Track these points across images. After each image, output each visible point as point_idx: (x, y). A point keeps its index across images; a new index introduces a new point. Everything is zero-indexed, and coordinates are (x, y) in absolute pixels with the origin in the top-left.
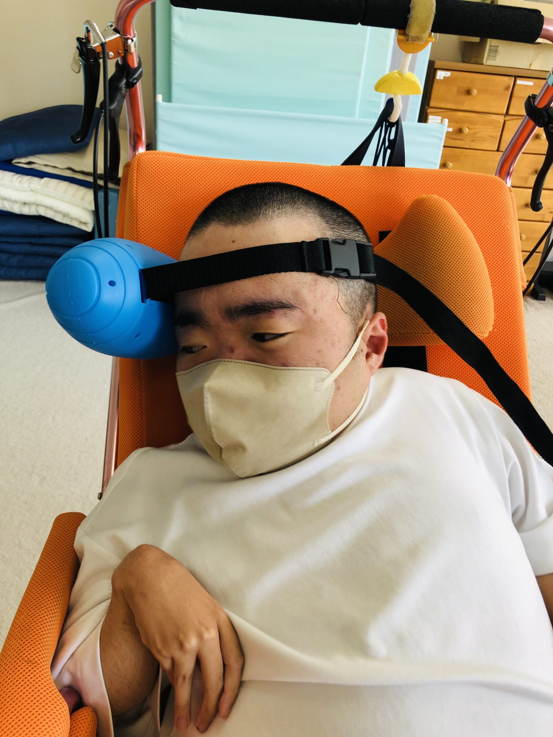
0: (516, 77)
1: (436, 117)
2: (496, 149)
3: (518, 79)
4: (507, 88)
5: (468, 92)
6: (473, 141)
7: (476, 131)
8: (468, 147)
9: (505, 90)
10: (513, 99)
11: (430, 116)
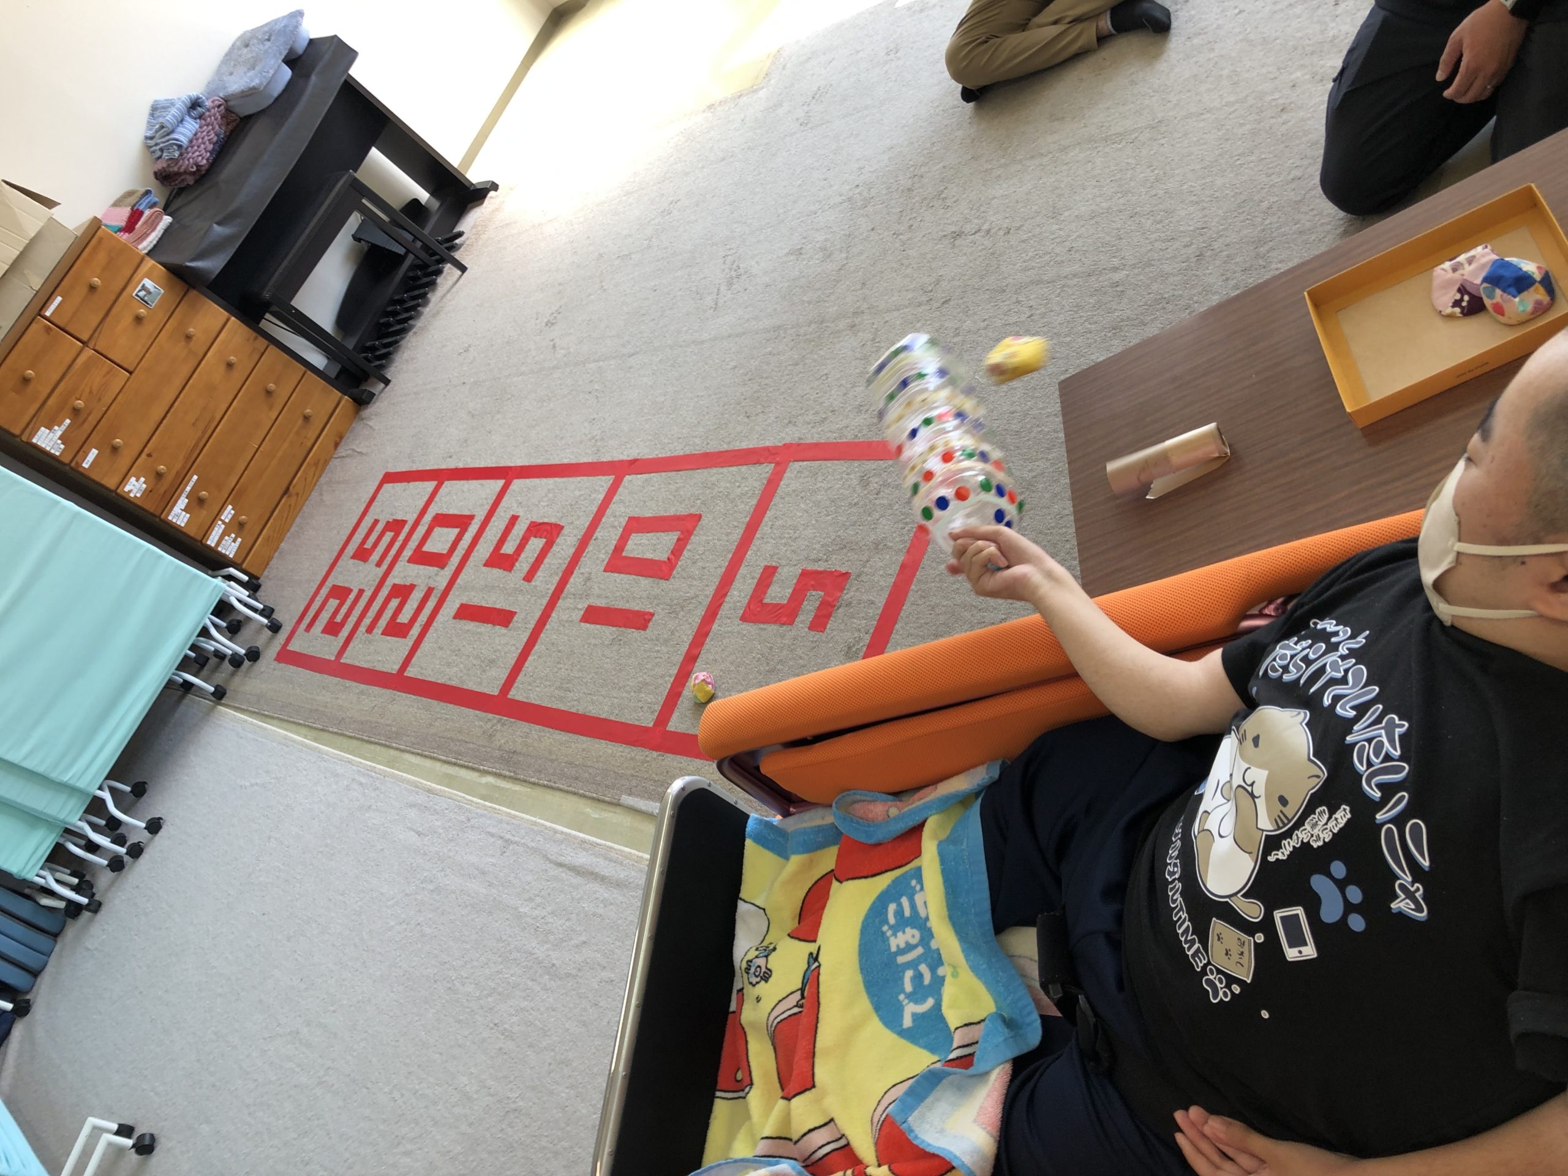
0: (40, 313)
1: (39, 433)
2: (128, 374)
3: (42, 313)
4: (48, 330)
5: (26, 381)
6: (100, 399)
7: (87, 390)
8: (104, 409)
9: (49, 334)
10: (67, 329)
11: (34, 441)
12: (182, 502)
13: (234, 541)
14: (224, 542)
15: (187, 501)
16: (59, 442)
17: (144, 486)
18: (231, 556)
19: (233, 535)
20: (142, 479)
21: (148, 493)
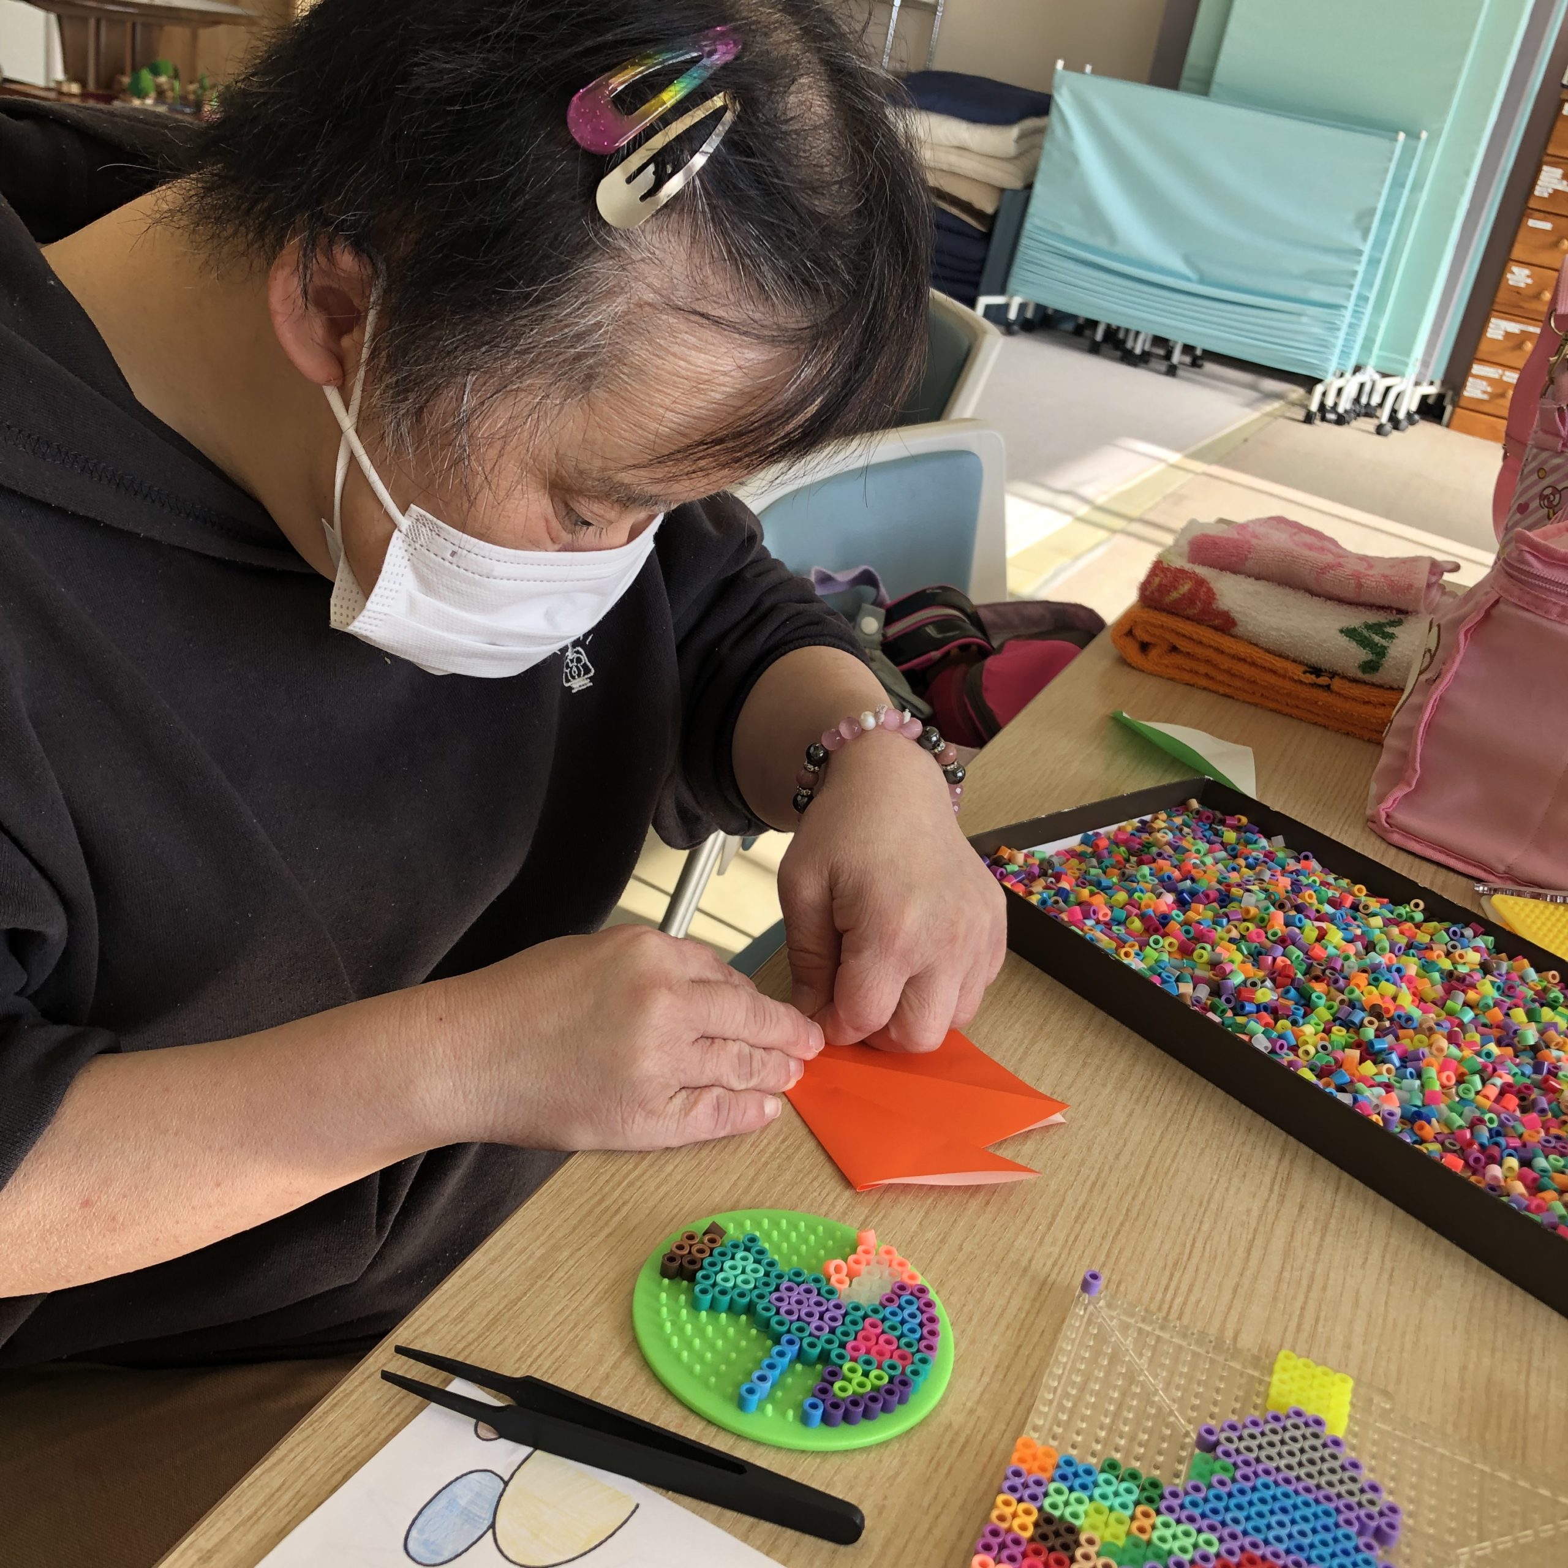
1: (1554, 170)
11: (1545, 168)
12: (1514, 328)
13: (1484, 392)
14: (1479, 381)
15: (1517, 331)
16: (1551, 191)
17: (1522, 285)
18: (1466, 393)
19: (1489, 389)
20: (1529, 281)
21: (1517, 291)
